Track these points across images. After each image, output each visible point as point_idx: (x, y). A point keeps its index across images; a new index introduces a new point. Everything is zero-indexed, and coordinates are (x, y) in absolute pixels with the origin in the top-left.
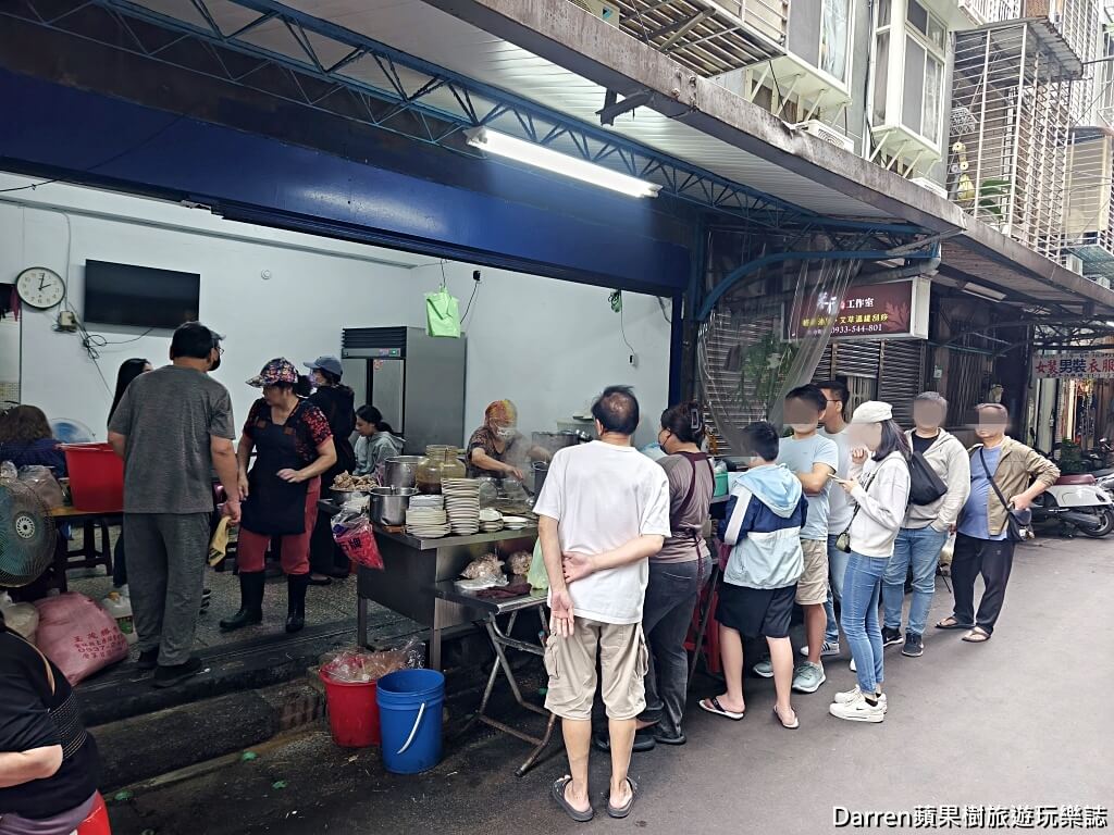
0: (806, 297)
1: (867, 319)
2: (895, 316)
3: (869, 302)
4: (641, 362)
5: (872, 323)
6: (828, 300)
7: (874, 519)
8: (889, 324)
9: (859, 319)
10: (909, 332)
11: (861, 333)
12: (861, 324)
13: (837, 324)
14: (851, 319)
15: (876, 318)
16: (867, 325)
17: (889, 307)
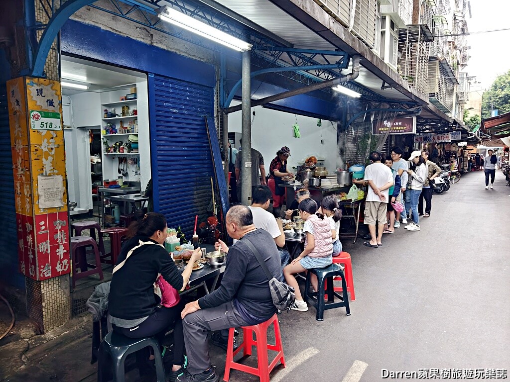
0: (381, 121)
1: (400, 128)
2: (408, 127)
3: (400, 123)
4: (325, 142)
5: (401, 129)
6: (387, 122)
7: (418, 181)
8: (406, 130)
9: (397, 128)
10: (412, 132)
11: (398, 132)
12: (398, 130)
13: (391, 130)
14: (395, 128)
15: (402, 128)
16: (400, 130)
17: (406, 125)
